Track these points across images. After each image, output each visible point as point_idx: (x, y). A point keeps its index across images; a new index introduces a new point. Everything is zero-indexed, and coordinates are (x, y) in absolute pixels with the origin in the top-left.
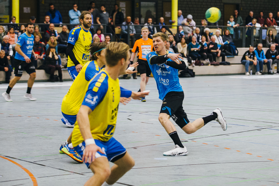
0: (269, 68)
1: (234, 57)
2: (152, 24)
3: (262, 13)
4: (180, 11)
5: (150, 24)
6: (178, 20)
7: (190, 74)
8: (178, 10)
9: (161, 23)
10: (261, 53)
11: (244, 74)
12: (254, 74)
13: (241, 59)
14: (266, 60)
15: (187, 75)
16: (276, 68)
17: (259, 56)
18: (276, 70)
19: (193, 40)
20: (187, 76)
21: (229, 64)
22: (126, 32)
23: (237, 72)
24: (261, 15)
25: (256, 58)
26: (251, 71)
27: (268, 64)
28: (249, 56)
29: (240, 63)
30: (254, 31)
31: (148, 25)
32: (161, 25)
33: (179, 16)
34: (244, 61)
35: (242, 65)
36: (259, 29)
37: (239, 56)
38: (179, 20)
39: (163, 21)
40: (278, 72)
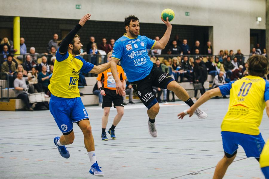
1: (83, 87)
4: (23, 39)
6: (20, 49)
7: (46, 106)
8: (21, 37)
9: (5, 52)
13: (92, 90)
15: (43, 107)
16: (128, 98)
18: (128, 100)
19: (43, 69)
20: (43, 109)
23: (90, 104)
24: (104, 42)
30: (100, 59)
32: (5, 54)
33: (21, 45)
34: (96, 91)
36: (103, 57)
37: (88, 86)
38: (22, 49)
39: (7, 50)
40: (131, 102)
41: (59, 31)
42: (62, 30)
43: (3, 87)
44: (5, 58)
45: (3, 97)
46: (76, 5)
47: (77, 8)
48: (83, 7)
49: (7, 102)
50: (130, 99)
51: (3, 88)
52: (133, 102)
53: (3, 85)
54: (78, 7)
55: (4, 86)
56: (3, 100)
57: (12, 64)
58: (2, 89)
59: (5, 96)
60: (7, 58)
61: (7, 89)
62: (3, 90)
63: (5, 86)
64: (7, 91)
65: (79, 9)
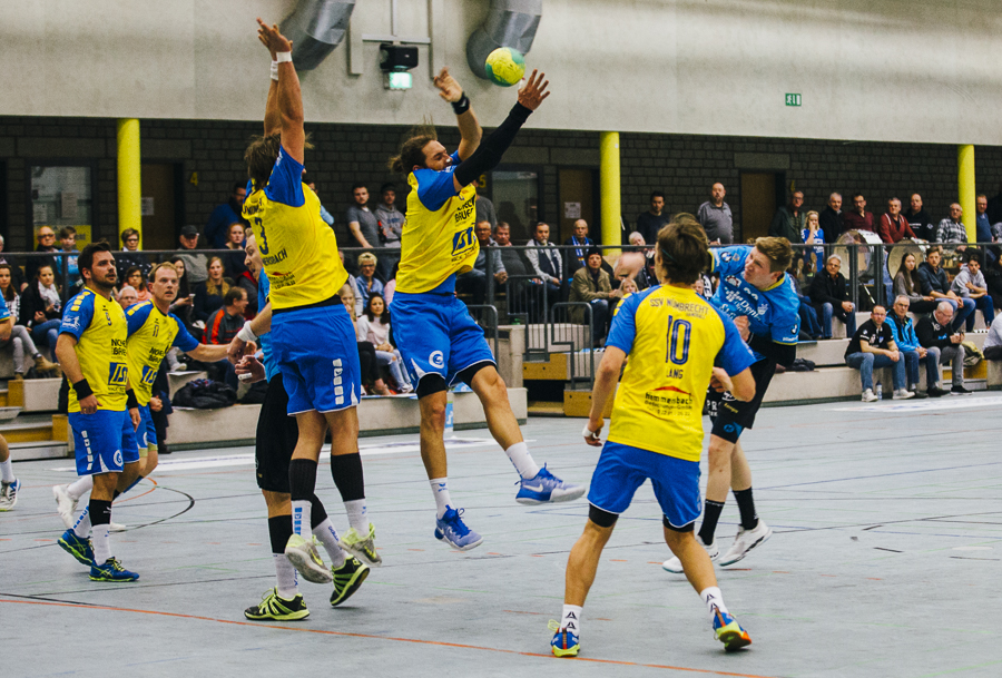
0: (932, 377)
2: (549, 240)
3: (861, 198)
5: (545, 241)
10: (907, 328)
11: (858, 398)
12: (887, 396)
14: (920, 351)
17: (901, 339)
21: (809, 366)
22: (481, 273)
23: (835, 394)
25: (893, 344)
26: (880, 388)
27: (929, 362)
28: (873, 339)
29: (844, 362)
31: (539, 245)
32: (579, 245)
34: (855, 355)
35: (847, 369)
39: (583, 232)
40: (958, 389)
41: (735, 172)
42: (742, 171)
43: (576, 345)
44: (580, 257)
45: (576, 375)
46: (787, 95)
47: (787, 104)
48: (806, 100)
49: (588, 390)
50: (955, 379)
51: (576, 349)
52: (965, 386)
53: (575, 340)
54: (792, 100)
55: (579, 341)
56: (577, 385)
57: (602, 277)
58: (572, 351)
59: (582, 375)
60: (587, 257)
61: (588, 352)
62: (576, 353)
63: (581, 343)
64: (588, 358)
65: (796, 105)
